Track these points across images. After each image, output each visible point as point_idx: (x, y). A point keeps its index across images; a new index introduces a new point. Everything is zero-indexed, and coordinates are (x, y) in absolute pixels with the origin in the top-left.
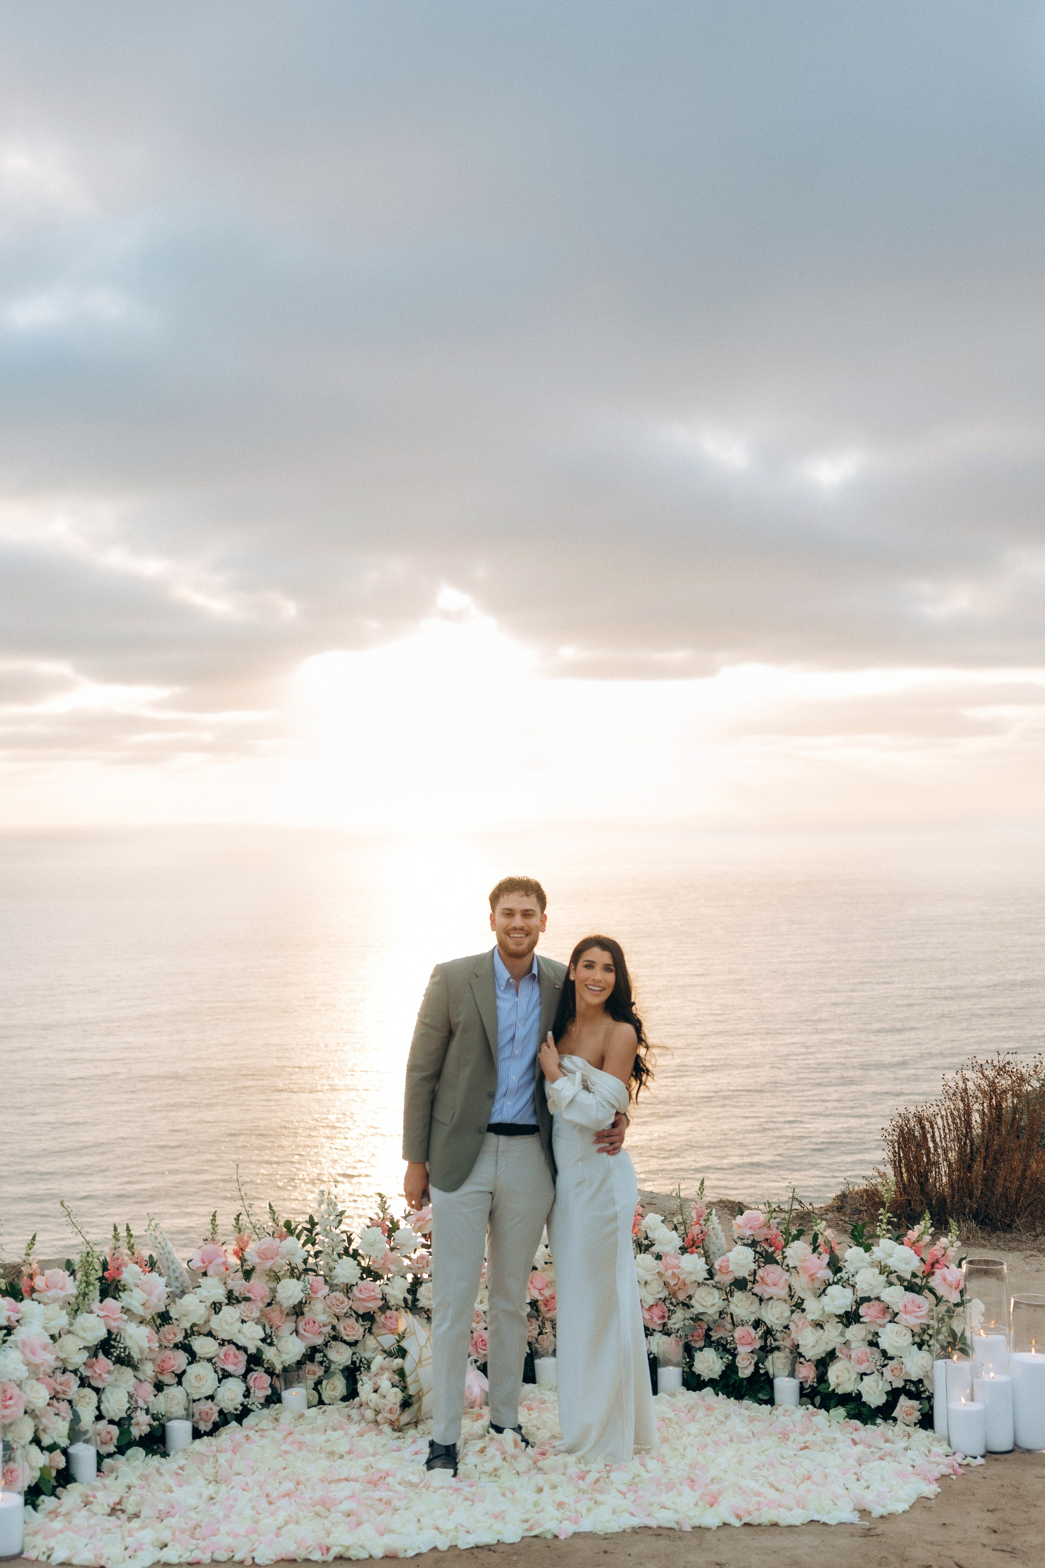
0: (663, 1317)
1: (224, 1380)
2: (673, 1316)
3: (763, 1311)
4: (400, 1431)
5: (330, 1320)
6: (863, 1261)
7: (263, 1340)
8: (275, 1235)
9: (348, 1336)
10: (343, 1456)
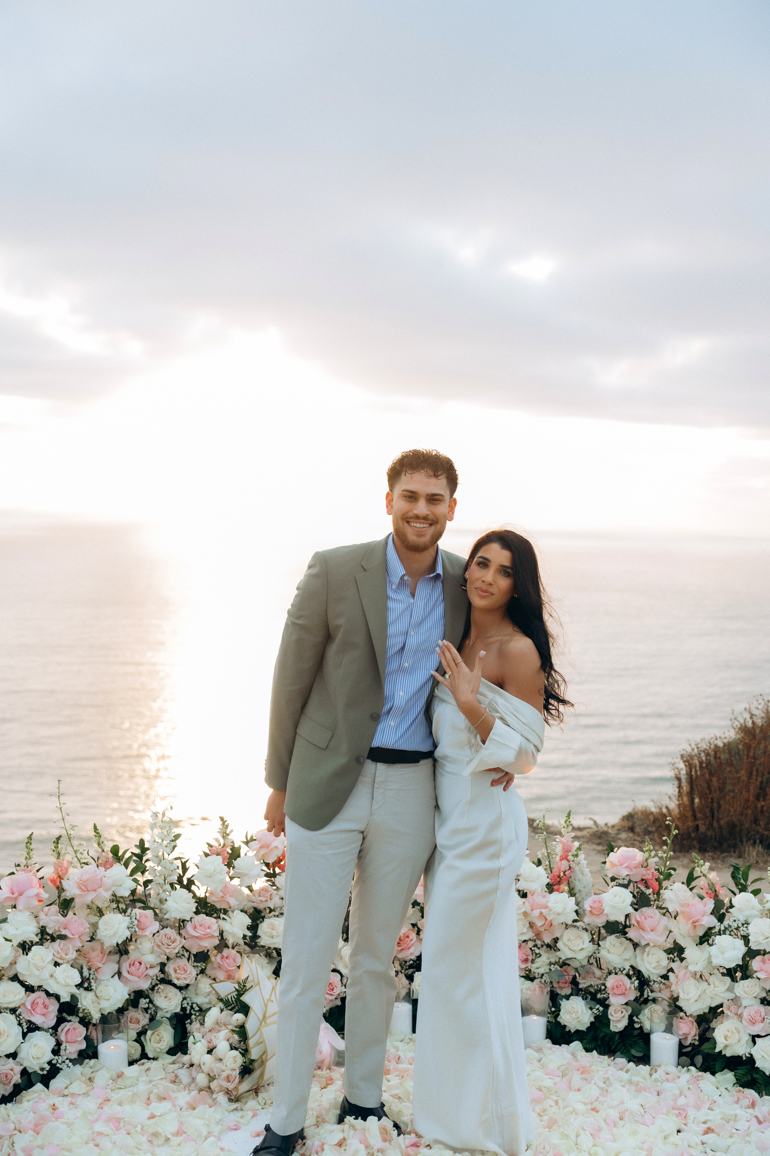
0: (526, 960)
1: (29, 1034)
2: (537, 960)
3: (639, 959)
4: (237, 1100)
5: (159, 961)
6: (753, 908)
7: (79, 986)
8: (100, 861)
9: (178, 979)
10: (167, 1140)
